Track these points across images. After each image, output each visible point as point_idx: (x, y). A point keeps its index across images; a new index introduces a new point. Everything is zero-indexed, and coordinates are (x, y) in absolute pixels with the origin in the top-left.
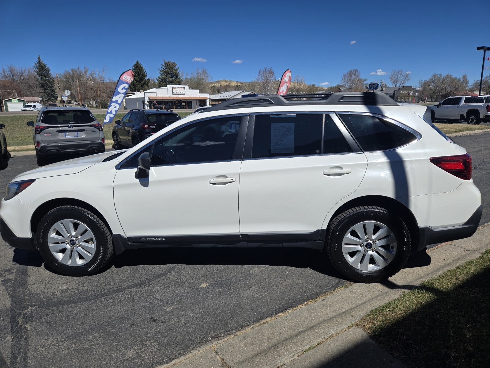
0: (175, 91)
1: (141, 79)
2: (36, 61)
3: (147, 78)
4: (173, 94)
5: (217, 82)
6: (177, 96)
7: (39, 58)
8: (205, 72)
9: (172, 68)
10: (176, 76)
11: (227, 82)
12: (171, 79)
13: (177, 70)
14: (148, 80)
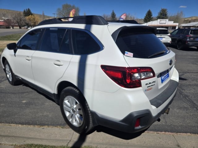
0: (161, 22)
1: (149, 17)
2: (112, 12)
3: (152, 17)
4: (160, 24)
5: (190, 18)
6: (162, 24)
7: (113, 11)
8: (182, 13)
9: (165, 11)
10: (166, 15)
11: (196, 17)
12: (163, 17)
13: (167, 12)
14: (153, 17)
